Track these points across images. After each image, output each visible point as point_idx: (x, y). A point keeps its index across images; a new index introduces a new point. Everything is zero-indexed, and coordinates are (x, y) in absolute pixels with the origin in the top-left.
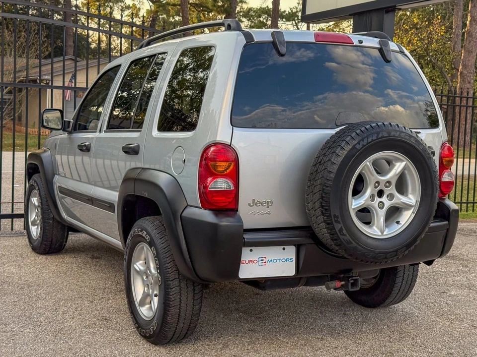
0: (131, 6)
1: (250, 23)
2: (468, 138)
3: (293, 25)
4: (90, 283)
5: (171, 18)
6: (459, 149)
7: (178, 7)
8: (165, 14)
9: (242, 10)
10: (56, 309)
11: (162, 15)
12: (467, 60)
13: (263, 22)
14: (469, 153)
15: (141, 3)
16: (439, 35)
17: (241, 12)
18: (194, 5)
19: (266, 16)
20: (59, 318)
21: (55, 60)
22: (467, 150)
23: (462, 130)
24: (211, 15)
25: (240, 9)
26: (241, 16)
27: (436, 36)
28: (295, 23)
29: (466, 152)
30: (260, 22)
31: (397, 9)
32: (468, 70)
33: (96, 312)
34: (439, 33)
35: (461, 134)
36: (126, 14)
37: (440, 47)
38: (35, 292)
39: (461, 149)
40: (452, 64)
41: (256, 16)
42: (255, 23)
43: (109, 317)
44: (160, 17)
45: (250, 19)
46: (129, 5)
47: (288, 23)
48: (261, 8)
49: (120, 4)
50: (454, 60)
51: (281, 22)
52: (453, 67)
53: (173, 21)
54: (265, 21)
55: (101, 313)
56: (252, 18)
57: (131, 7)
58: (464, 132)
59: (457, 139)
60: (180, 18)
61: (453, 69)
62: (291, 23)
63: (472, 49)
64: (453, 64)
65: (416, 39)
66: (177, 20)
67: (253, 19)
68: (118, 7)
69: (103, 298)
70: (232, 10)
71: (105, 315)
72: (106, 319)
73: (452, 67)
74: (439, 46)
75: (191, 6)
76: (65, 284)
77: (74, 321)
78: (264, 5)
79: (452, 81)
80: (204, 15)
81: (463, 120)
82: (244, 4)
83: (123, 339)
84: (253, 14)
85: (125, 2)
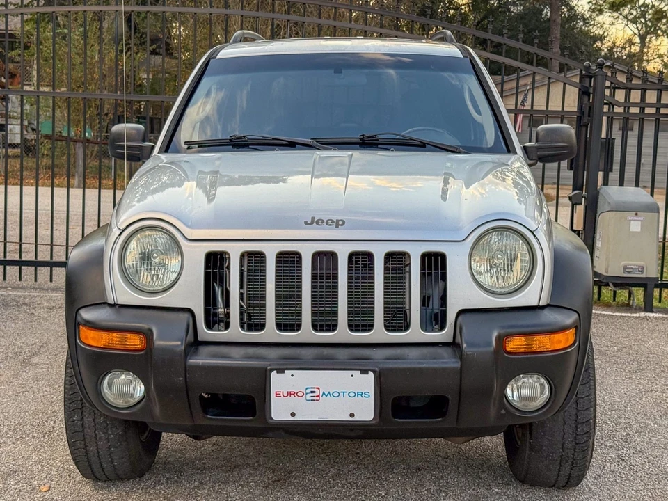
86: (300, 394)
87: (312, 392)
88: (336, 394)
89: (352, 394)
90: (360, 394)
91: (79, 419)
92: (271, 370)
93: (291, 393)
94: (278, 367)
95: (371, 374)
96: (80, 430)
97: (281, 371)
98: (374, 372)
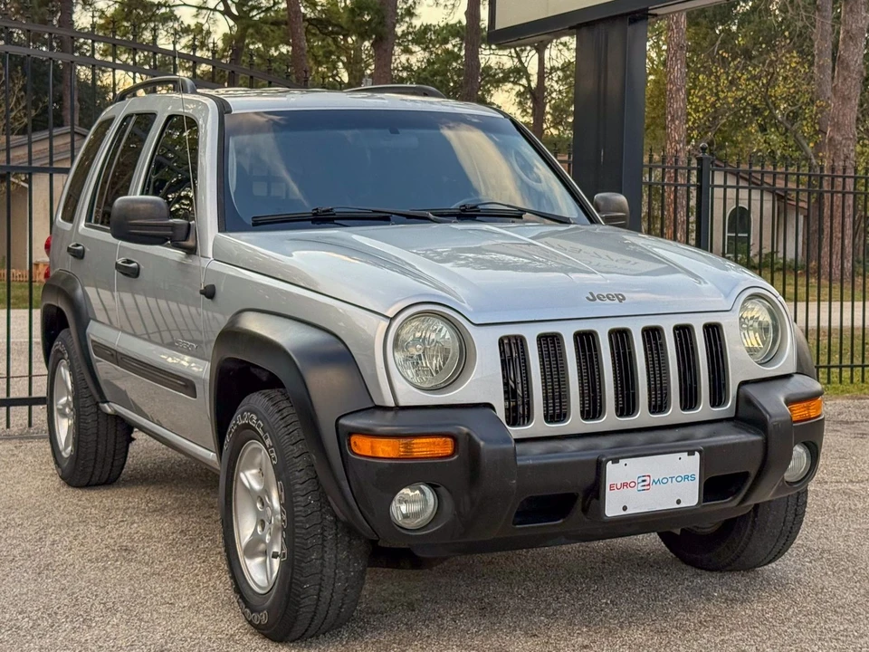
0: (193, 27)
1: (427, 54)
2: (848, 265)
3: (512, 57)
4: (101, 502)
5: (273, 49)
6: (833, 285)
7: (283, 26)
8: (259, 41)
9: (411, 30)
10: (41, 538)
11: (253, 43)
12: (841, 114)
13: (452, 52)
14: (850, 292)
15: (211, 21)
16: (788, 67)
17: (409, 33)
18: (314, 22)
19: (458, 39)
20: (46, 549)
21: (35, 136)
22: (847, 286)
23: (837, 248)
24: (350, 40)
25: (408, 28)
26: (409, 41)
27: (782, 71)
28: (516, 52)
29: (844, 291)
30: (447, 51)
31: (650, 14)
32: (843, 132)
33: (109, 540)
34: (786, 64)
35: (834, 257)
36: (183, 44)
37: (792, 91)
38: (4, 517)
39: (836, 285)
40: (815, 123)
41: (438, 42)
42: (437, 54)
43: (133, 546)
44: (251, 47)
45: (427, 47)
46: (189, 26)
47: (501, 52)
48: (447, 24)
49: (171, 24)
50: (819, 115)
51: (488, 52)
52: (817, 128)
53: (276, 54)
54: (456, 50)
55: (118, 541)
56: (431, 46)
57: (192, 31)
58: (840, 253)
59: (828, 267)
60: (290, 49)
61: (817, 133)
62: (507, 52)
63: (850, 93)
64: (818, 123)
65: (745, 77)
66: (285, 52)
67: (434, 46)
68: (167, 31)
69: (123, 521)
70: (386, 30)
71: (124, 544)
72: (126, 550)
73: (815, 130)
74: (789, 88)
75: (310, 24)
76: (57, 505)
77: (72, 552)
78: (451, 18)
79: (816, 156)
80: (335, 40)
81: (837, 230)
82: (414, 18)
83: (153, 574)
84: (433, 38)
85: (181, 19)
86: (632, 484)
87: (644, 481)
88: (665, 481)
89: (679, 479)
90: (686, 477)
91: (319, 556)
92: (608, 461)
93: (625, 485)
94: (613, 457)
95: (697, 454)
96: (318, 571)
97: (616, 461)
98: (700, 452)
